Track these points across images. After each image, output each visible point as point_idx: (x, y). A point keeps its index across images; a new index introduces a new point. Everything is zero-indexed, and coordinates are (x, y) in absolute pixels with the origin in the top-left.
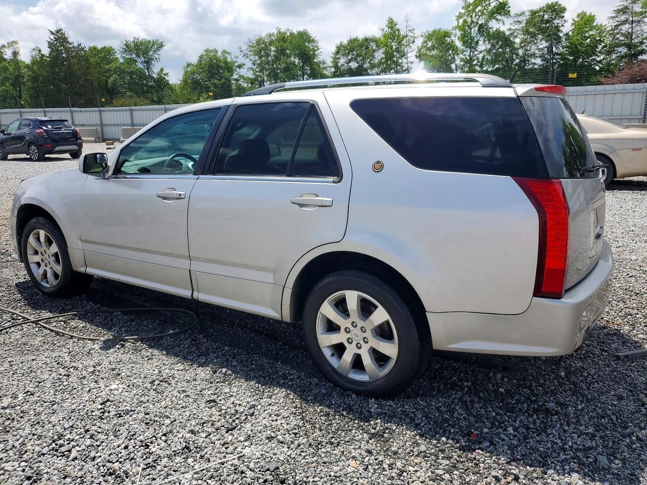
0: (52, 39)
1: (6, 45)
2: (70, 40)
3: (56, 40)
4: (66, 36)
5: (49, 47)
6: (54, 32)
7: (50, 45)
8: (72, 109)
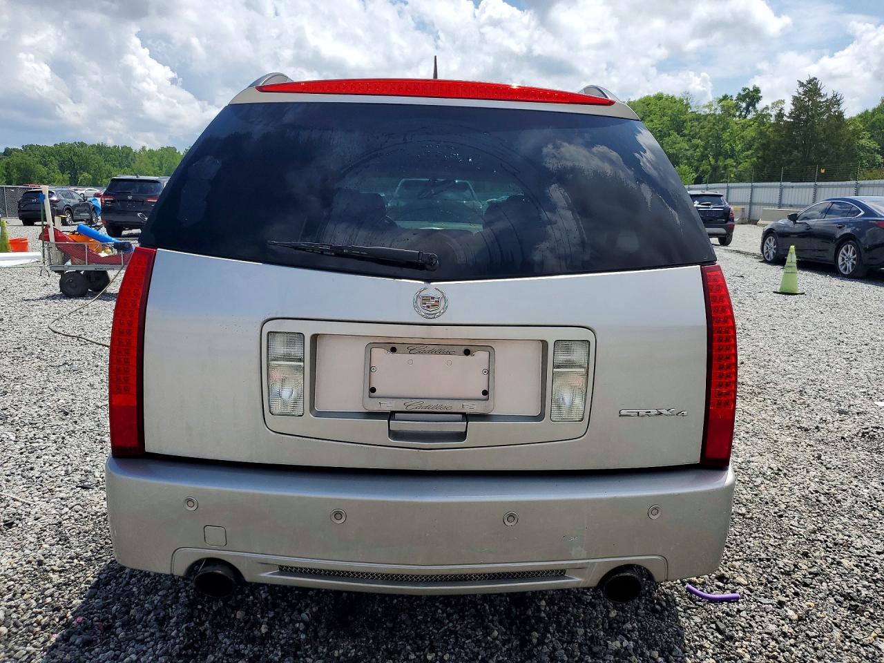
0: (799, 93)
1: (770, 106)
2: (823, 92)
3: (805, 93)
4: (819, 86)
5: (793, 104)
6: (805, 83)
7: (796, 100)
8: (782, 183)
